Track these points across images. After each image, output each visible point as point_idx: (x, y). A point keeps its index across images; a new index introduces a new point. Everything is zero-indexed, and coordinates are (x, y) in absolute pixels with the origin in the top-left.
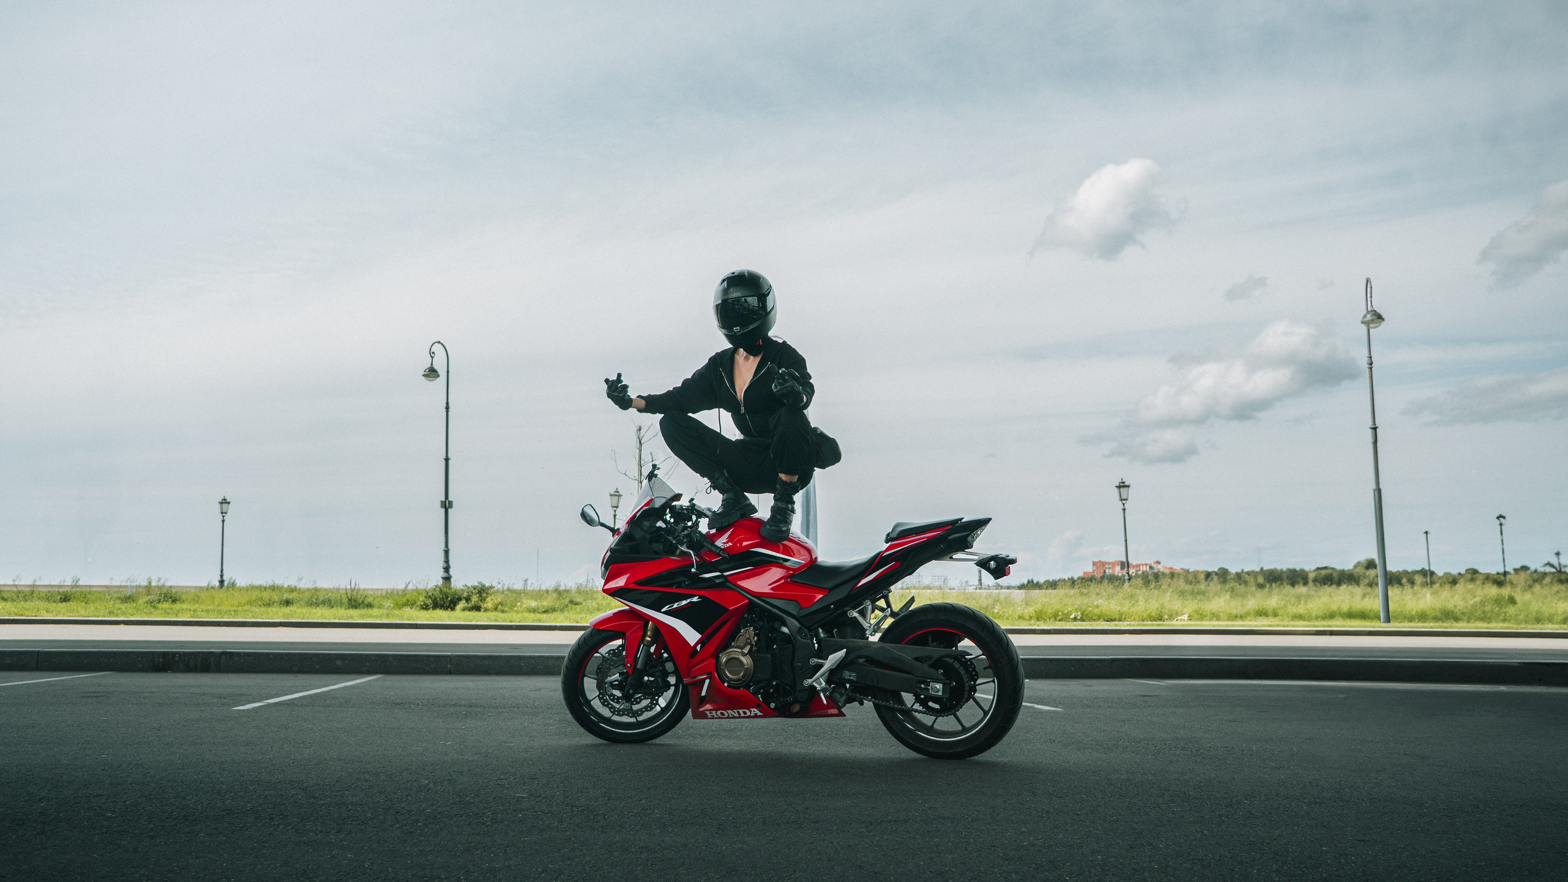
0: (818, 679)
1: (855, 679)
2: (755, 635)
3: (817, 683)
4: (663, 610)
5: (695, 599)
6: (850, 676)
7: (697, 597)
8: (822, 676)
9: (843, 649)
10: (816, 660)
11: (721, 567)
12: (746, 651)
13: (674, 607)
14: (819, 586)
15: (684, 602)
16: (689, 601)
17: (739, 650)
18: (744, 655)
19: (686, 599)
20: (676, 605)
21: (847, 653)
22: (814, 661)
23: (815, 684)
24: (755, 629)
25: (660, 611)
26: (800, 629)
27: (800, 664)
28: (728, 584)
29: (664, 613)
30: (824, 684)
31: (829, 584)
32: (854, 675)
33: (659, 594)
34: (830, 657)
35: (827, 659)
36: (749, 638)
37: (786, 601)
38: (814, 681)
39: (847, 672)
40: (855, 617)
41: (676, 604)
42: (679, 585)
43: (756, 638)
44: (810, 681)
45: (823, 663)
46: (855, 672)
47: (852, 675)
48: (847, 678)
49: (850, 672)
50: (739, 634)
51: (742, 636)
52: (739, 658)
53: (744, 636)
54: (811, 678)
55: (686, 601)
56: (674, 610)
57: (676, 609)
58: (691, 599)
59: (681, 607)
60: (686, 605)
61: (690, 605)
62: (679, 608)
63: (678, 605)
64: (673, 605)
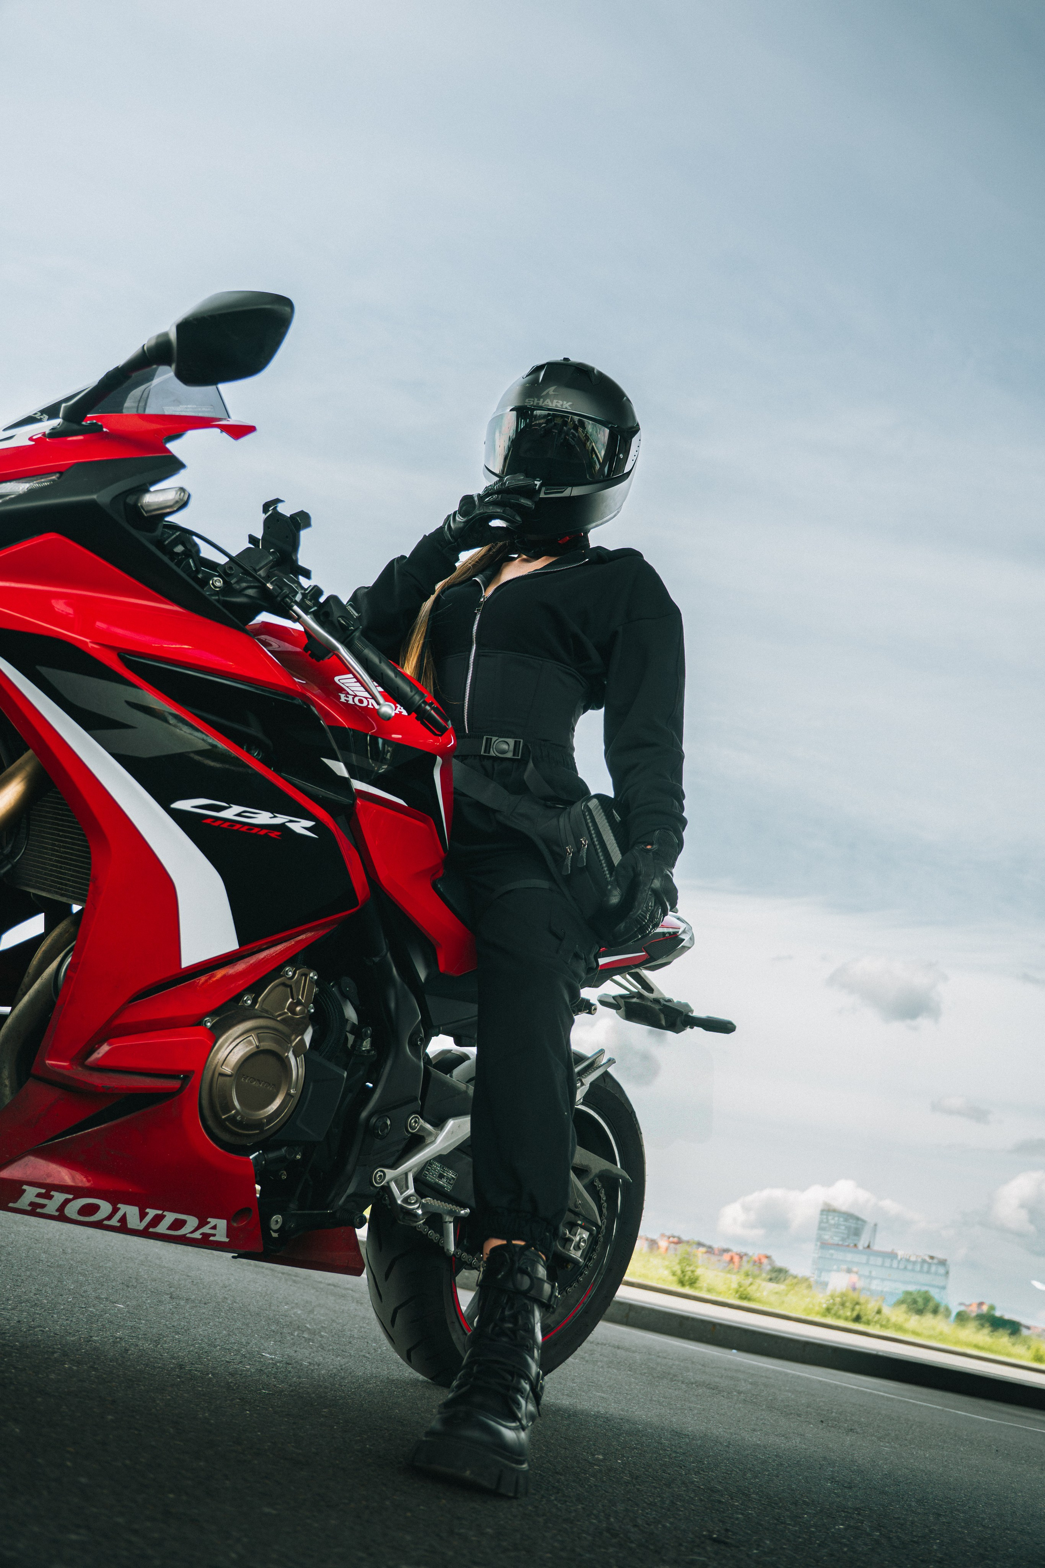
0: (408, 1172)
1: (449, 1188)
2: (314, 998)
3: (399, 1184)
4: (181, 805)
5: (300, 826)
6: (441, 1176)
7: (310, 824)
8: (414, 1168)
10: (422, 1122)
12: (307, 1041)
15: (263, 818)
16: (280, 819)
19: (274, 810)
20: (231, 813)
22: (416, 1123)
23: (393, 1185)
25: (165, 802)
26: (418, 1024)
29: (180, 818)
30: (413, 1190)
32: (451, 1174)
34: (451, 1124)
35: (442, 1126)
36: (300, 1002)
38: (397, 1177)
39: (438, 1167)
41: (237, 809)
43: (312, 1009)
44: (390, 1174)
45: (432, 1135)
46: (454, 1170)
47: (445, 1176)
48: (432, 1179)
49: (443, 1168)
50: (279, 980)
51: (281, 988)
52: (287, 1057)
53: (288, 991)
54: (393, 1167)
55: (271, 818)
56: (216, 824)
57: (225, 825)
58: (291, 821)
59: (244, 829)
60: (263, 832)
61: (274, 834)
62: (238, 826)
63: (239, 815)
64: (224, 808)
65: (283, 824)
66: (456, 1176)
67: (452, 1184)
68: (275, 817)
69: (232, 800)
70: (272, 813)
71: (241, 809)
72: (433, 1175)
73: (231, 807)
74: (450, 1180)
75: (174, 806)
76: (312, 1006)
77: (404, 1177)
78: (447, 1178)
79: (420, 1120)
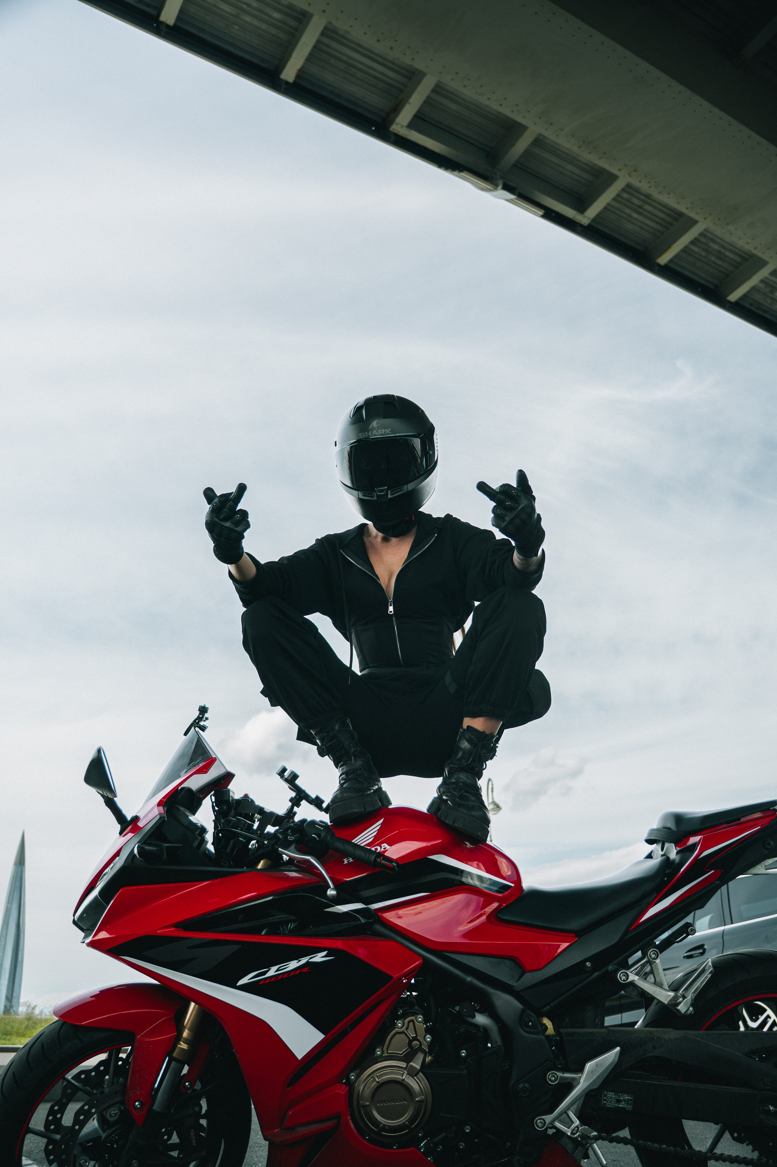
0: (565, 1112)
1: (630, 1108)
2: (428, 1031)
3: (561, 1122)
4: (241, 982)
5: (319, 958)
6: (619, 1101)
7: (324, 953)
8: (569, 1107)
9: (613, 1047)
10: (560, 1074)
11: (366, 893)
12: (416, 1064)
13: (268, 975)
14: (561, 927)
15: (293, 965)
16: (304, 961)
17: (403, 1065)
18: (413, 1073)
19: (297, 958)
20: (272, 972)
21: (622, 1053)
22: (555, 1077)
23: (557, 1124)
24: (425, 1021)
25: (233, 985)
26: (523, 1012)
27: (527, 1085)
28: (378, 927)
29: (245, 988)
30: (577, 1122)
31: (575, 925)
32: (627, 1097)
33: (235, 948)
34: (588, 1066)
35: (581, 1070)
36: (415, 1039)
37: (490, 959)
38: (556, 1118)
39: (611, 1094)
40: (632, 983)
41: (274, 969)
42: (276, 929)
43: (429, 1038)
44: (548, 1118)
45: (574, 1079)
46: (628, 1093)
47: (622, 1100)
48: (613, 1105)
49: (618, 1095)
50: (394, 1032)
51: (398, 1036)
52: (403, 1080)
53: (403, 1035)
54: (551, 1112)
55: (298, 962)
56: (268, 981)
57: (273, 979)
58: (311, 958)
59: (285, 976)
60: (298, 971)
61: (305, 970)
62: (280, 977)
63: (277, 970)
64: (266, 972)
65: (308, 962)
66: (631, 1097)
67: (631, 1104)
68: (300, 961)
69: (269, 966)
70: (297, 960)
71: (276, 967)
72: (611, 1102)
73: (271, 969)
74: (628, 1102)
75: (238, 984)
76: (428, 1036)
77: (565, 1115)
78: (625, 1101)
79: (558, 1074)
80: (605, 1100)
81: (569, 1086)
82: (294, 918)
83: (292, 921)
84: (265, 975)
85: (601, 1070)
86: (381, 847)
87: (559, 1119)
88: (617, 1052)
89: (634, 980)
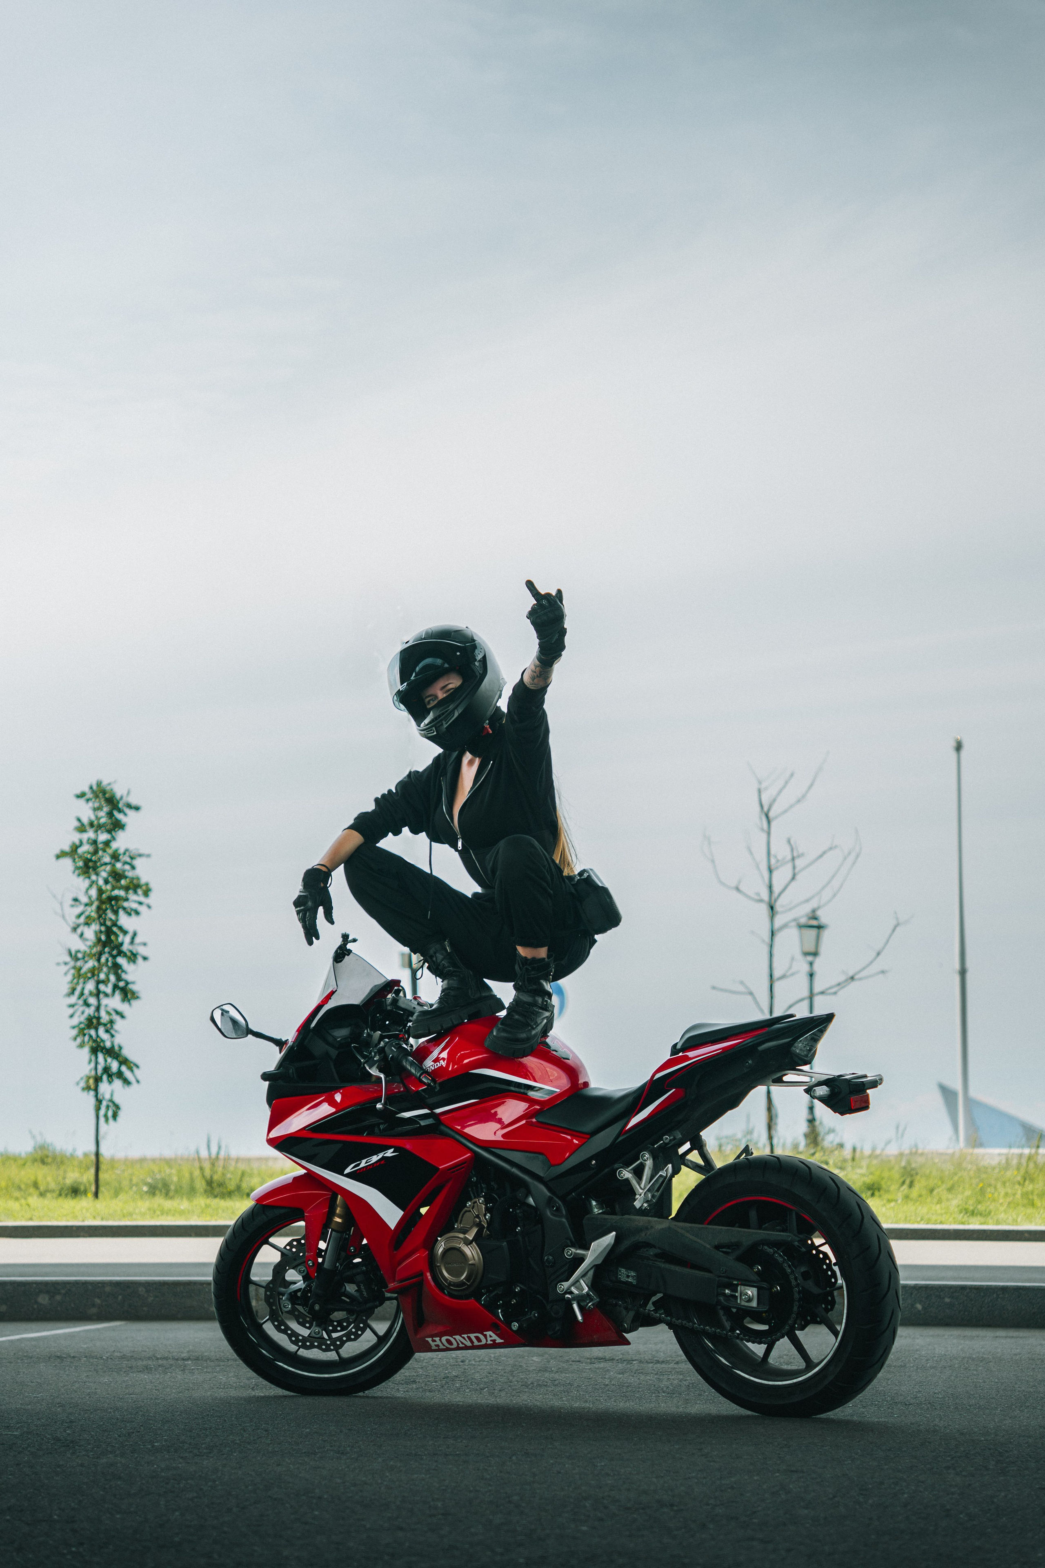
0: (577, 1281)
1: (635, 1282)
2: (488, 1210)
3: (576, 1288)
4: (346, 1171)
5: (389, 1153)
6: (628, 1276)
7: (392, 1150)
8: (582, 1277)
9: (611, 1232)
11: (430, 1101)
12: (470, 1236)
13: (361, 1166)
14: (579, 1129)
15: (375, 1159)
16: (381, 1155)
17: (462, 1237)
18: (469, 1244)
19: (376, 1153)
20: (363, 1164)
21: (616, 1237)
22: (571, 1252)
23: (573, 1290)
24: (486, 1202)
25: (342, 1173)
26: (550, 1198)
27: (551, 1258)
28: (443, 1128)
29: (348, 1176)
30: (587, 1290)
31: (589, 1127)
32: (633, 1274)
34: (593, 1246)
35: (588, 1248)
36: (478, 1216)
37: (527, 1154)
38: (573, 1284)
39: (623, 1270)
40: (627, 1180)
41: (364, 1161)
42: (371, 1129)
43: (486, 1216)
44: (566, 1285)
45: (584, 1255)
46: (632, 1271)
47: (630, 1276)
48: (625, 1280)
49: (627, 1271)
50: (464, 1210)
51: (467, 1213)
52: (460, 1247)
53: (470, 1213)
54: (567, 1280)
55: (377, 1157)
56: (362, 1170)
57: (365, 1169)
58: (385, 1154)
60: (378, 1164)
61: (382, 1162)
62: (369, 1168)
63: (366, 1163)
64: (360, 1164)
65: (383, 1156)
66: (636, 1274)
67: (635, 1279)
68: (378, 1155)
69: (361, 1159)
70: (376, 1155)
72: (623, 1277)
73: (362, 1161)
75: (345, 1173)
76: (488, 1215)
77: (578, 1283)
78: (632, 1276)
79: (572, 1249)
80: (620, 1275)
81: (581, 1260)
82: (383, 1121)
83: (382, 1123)
84: (359, 1166)
85: (600, 1249)
86: (440, 1063)
87: (575, 1286)
88: (613, 1236)
89: (628, 1178)
